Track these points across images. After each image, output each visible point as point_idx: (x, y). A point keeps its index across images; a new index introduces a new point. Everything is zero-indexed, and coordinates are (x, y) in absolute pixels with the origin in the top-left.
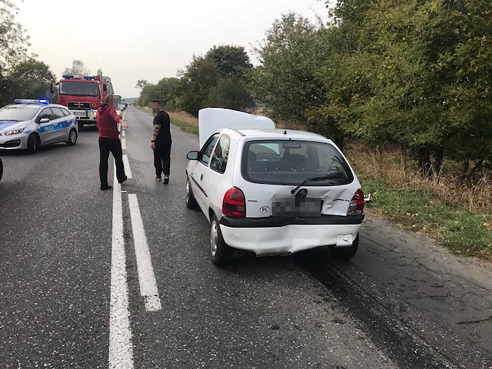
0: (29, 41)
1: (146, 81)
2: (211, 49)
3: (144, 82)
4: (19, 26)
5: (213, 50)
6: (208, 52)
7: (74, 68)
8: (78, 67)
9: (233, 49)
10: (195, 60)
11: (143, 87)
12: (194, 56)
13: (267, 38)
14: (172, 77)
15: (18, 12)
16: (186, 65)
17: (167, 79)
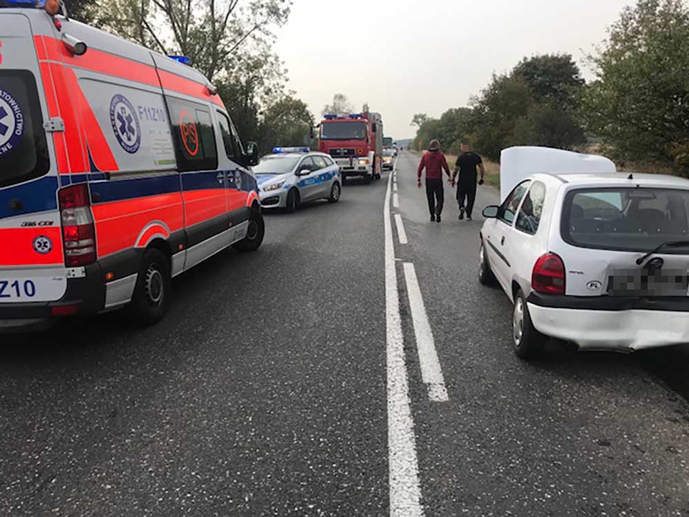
0: (287, 75)
1: (425, 115)
2: (520, 62)
3: (423, 117)
4: (277, 58)
5: (523, 64)
6: (516, 68)
7: (335, 104)
8: (341, 103)
9: (554, 59)
10: (496, 81)
11: (421, 124)
12: (494, 75)
13: (610, 38)
14: (460, 107)
15: (275, 40)
16: (482, 89)
17: (453, 111)
